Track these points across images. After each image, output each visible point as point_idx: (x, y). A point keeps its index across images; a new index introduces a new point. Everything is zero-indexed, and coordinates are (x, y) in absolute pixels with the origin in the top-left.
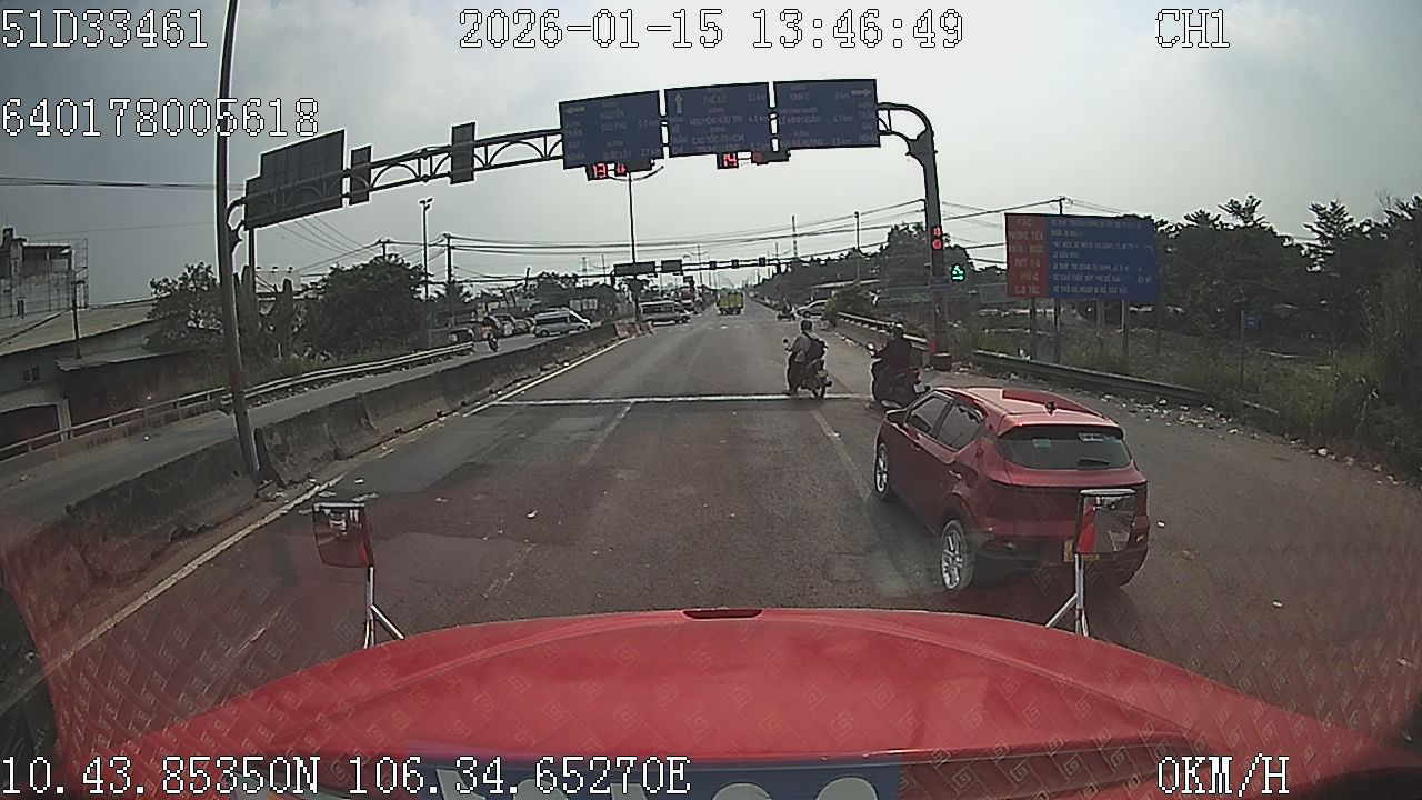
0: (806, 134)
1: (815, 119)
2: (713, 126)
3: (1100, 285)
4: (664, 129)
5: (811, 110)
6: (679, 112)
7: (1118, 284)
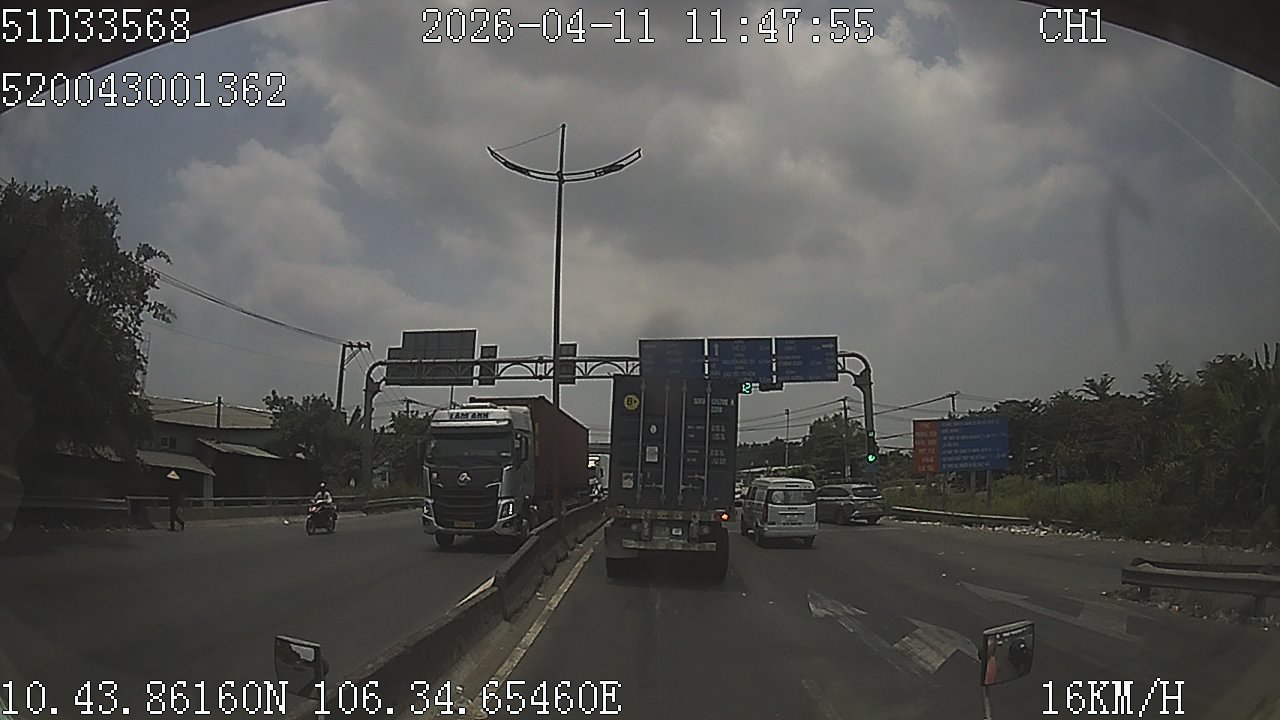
0: (794, 372)
1: (800, 363)
2: (737, 365)
3: (972, 461)
4: (706, 365)
5: (799, 357)
6: (717, 354)
7: (984, 461)
